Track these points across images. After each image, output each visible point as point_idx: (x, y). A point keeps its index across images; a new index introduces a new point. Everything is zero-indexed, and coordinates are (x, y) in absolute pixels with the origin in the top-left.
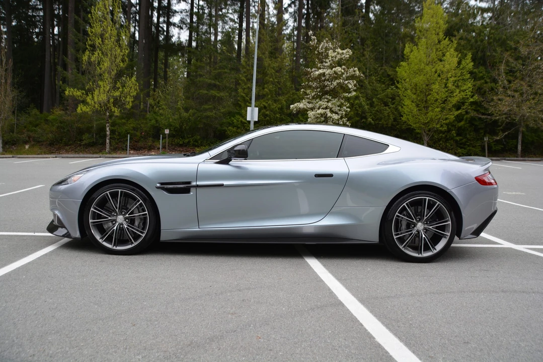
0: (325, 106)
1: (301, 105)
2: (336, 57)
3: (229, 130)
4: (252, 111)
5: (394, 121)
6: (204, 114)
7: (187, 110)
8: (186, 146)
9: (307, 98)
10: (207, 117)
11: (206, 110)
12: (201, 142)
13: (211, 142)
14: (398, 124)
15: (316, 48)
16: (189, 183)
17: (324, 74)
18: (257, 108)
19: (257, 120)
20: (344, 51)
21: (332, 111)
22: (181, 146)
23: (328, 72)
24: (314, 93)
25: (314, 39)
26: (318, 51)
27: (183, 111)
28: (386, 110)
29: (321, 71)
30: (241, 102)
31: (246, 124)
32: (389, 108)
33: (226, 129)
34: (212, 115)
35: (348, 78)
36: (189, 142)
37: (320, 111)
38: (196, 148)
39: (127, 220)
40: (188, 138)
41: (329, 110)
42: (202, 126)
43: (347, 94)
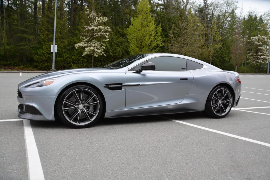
0: (94, 46)
1: (81, 44)
2: (100, 21)
3: (36, 57)
4: (54, 47)
5: (122, 54)
6: (20, 48)
7: (8, 44)
8: (9, 66)
9: (84, 41)
10: (22, 49)
11: (21, 45)
12: (18, 64)
13: (24, 64)
14: (124, 56)
15: (88, 15)
16: (121, 84)
17: (93, 29)
18: (57, 46)
19: (56, 52)
20: (104, 18)
21: (98, 49)
22: (5, 65)
23: (96, 28)
24: (88, 39)
25: (88, 11)
26: (89, 17)
27: (6, 45)
28: (118, 49)
29: (92, 27)
30: (42, 42)
31: (45, 54)
32: (120, 48)
33: (34, 56)
34: (26, 49)
35: (105, 32)
36: (11, 63)
37: (91, 48)
38: (16, 67)
39: (85, 107)
40: (10, 61)
41: (96, 48)
42: (19, 54)
43: (105, 40)
